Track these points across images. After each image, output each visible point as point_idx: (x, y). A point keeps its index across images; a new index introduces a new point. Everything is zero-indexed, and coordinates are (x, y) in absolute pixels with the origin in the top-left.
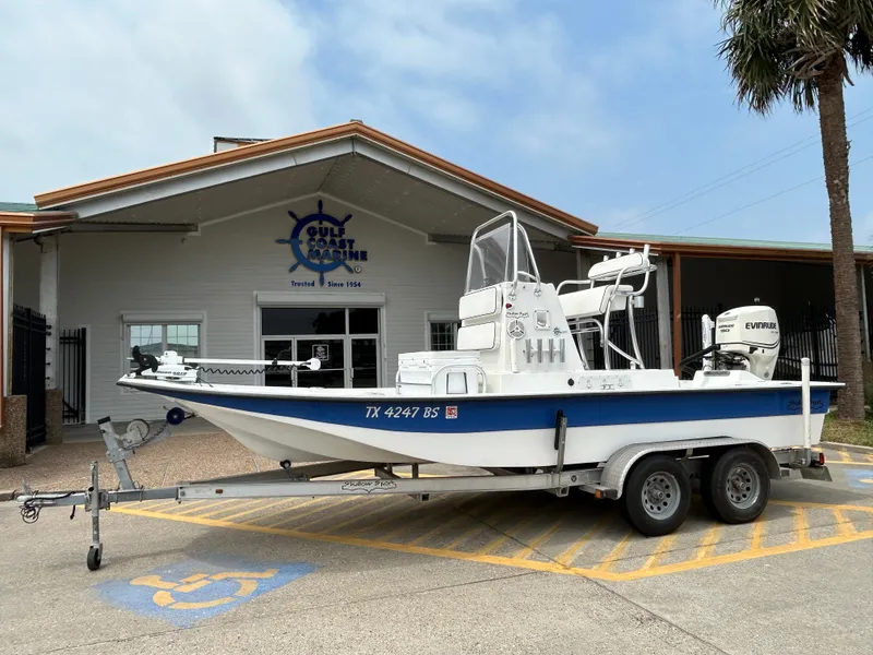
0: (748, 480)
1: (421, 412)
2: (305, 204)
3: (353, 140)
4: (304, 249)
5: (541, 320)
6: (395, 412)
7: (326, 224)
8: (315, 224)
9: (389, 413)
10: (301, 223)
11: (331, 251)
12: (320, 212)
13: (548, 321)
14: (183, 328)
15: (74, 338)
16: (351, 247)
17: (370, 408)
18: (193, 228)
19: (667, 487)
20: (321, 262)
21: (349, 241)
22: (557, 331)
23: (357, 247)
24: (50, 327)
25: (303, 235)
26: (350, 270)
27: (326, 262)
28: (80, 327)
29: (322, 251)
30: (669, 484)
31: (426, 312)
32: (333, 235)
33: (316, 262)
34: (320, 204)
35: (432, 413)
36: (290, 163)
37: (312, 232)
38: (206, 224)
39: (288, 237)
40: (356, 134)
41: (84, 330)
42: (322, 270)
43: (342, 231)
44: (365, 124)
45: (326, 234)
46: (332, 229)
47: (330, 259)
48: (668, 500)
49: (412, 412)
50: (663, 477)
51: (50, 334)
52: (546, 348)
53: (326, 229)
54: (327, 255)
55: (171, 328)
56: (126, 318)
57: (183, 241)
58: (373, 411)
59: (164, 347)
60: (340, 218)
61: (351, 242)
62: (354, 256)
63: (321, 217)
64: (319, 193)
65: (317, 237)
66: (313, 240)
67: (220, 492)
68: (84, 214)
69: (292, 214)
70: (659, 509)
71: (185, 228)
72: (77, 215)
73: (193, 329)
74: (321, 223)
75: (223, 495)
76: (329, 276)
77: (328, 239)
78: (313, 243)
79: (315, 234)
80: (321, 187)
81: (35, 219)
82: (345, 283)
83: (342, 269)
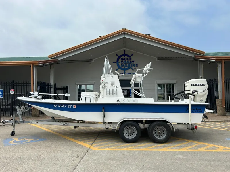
0: (164, 131)
1: (67, 106)
2: (120, 52)
3: (124, 34)
4: (120, 64)
5: (112, 84)
6: (61, 106)
7: (126, 57)
8: (123, 57)
9: (59, 106)
10: (119, 57)
11: (127, 64)
12: (125, 54)
13: (114, 84)
14: (90, 86)
15: (65, 88)
16: (133, 63)
17: (55, 105)
18: (92, 60)
19: (134, 130)
20: (125, 68)
21: (132, 61)
22: (116, 87)
23: (135, 63)
24: (52, 86)
25: (120, 61)
26: (133, 69)
27: (126, 67)
28: (67, 86)
29: (125, 65)
30: (134, 129)
31: (156, 81)
32: (128, 60)
33: (124, 68)
34: (125, 52)
35: (70, 107)
36: (107, 42)
37: (122, 59)
38: (95, 59)
39: (116, 61)
40: (124, 32)
41: (68, 86)
42: (125, 70)
43: (130, 59)
44: (127, 29)
45: (126, 60)
46: (128, 58)
47: (127, 66)
48: (134, 134)
49: (65, 106)
50: (132, 127)
51: (52, 87)
52: (111, 92)
53: (126, 58)
54: (126, 66)
55: (87, 86)
56: (76, 84)
57: (90, 64)
58: (55, 106)
59: (86, 90)
60: (130, 55)
61: (133, 61)
62: (134, 65)
63: (125, 55)
64: (124, 48)
65: (124, 61)
66: (122, 61)
67: (37, 122)
68: (59, 59)
69: (117, 55)
70: (131, 136)
71: (90, 61)
72: (58, 60)
73: (92, 86)
74: (125, 57)
75: (38, 123)
76: (127, 72)
77: (127, 61)
78: (122, 62)
79: (123, 60)
80: (125, 47)
81: (39, 62)
82: (131, 73)
83: (130, 69)
